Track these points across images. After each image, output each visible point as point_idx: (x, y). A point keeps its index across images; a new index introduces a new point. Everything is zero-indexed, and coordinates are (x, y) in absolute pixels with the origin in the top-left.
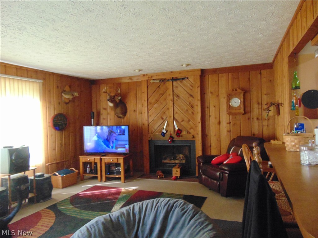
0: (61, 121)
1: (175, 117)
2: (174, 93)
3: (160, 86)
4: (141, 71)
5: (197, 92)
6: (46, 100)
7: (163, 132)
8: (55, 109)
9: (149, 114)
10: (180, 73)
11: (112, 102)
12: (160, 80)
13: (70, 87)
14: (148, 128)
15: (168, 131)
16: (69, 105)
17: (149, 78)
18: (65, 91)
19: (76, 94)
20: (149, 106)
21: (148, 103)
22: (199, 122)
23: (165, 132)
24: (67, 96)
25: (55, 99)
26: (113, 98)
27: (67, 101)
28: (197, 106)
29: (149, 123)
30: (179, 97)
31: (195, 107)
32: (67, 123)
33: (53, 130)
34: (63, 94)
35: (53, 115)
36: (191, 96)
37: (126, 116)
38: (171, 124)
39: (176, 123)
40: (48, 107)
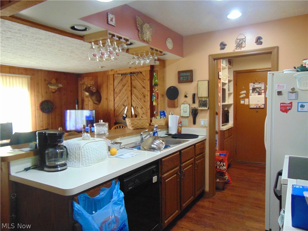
0: (48, 106)
1: (132, 104)
2: (132, 85)
3: (123, 79)
4: (103, 68)
5: (148, 84)
6: (35, 90)
7: (124, 117)
8: (42, 97)
9: (115, 101)
10: (136, 68)
11: (87, 91)
12: (122, 74)
13: (57, 80)
14: (114, 112)
15: (128, 116)
16: (56, 93)
17: (115, 72)
18: (51, 83)
19: (60, 85)
20: (115, 95)
21: (115, 93)
22: (149, 109)
23: (125, 116)
24: (53, 87)
25: (43, 90)
26: (88, 89)
27: (54, 91)
28: (147, 95)
29: (115, 108)
30: (135, 88)
31: (146, 96)
32: (53, 108)
33: (41, 113)
34: (49, 86)
35: (40, 101)
36: (144, 87)
37: (101, 102)
38: (130, 109)
39: (133, 109)
40: (37, 96)
